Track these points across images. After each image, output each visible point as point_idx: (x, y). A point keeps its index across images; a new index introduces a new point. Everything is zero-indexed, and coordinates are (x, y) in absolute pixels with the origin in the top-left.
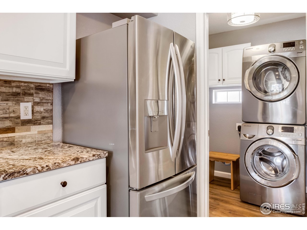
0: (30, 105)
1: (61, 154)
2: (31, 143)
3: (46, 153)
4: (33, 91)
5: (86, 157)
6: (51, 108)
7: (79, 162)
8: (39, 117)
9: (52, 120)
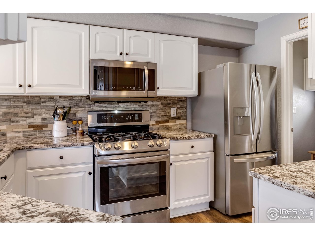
0: (175, 109)
1: (191, 134)
2: (176, 129)
3: (184, 133)
4: (177, 102)
5: (203, 136)
6: (185, 111)
7: (199, 138)
8: (180, 116)
9: (186, 117)
